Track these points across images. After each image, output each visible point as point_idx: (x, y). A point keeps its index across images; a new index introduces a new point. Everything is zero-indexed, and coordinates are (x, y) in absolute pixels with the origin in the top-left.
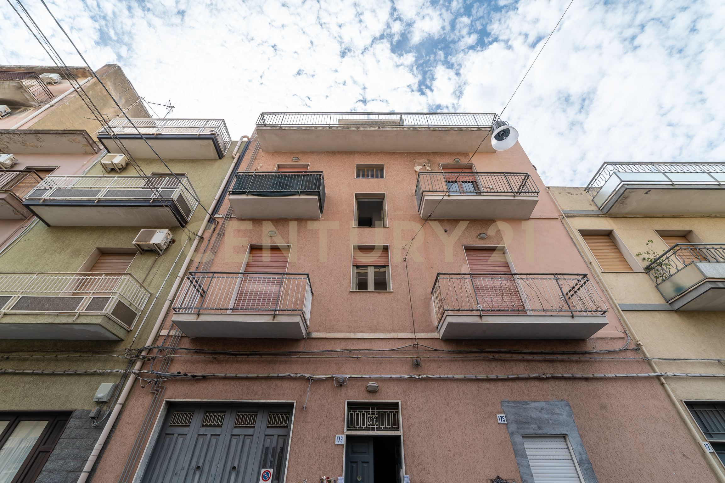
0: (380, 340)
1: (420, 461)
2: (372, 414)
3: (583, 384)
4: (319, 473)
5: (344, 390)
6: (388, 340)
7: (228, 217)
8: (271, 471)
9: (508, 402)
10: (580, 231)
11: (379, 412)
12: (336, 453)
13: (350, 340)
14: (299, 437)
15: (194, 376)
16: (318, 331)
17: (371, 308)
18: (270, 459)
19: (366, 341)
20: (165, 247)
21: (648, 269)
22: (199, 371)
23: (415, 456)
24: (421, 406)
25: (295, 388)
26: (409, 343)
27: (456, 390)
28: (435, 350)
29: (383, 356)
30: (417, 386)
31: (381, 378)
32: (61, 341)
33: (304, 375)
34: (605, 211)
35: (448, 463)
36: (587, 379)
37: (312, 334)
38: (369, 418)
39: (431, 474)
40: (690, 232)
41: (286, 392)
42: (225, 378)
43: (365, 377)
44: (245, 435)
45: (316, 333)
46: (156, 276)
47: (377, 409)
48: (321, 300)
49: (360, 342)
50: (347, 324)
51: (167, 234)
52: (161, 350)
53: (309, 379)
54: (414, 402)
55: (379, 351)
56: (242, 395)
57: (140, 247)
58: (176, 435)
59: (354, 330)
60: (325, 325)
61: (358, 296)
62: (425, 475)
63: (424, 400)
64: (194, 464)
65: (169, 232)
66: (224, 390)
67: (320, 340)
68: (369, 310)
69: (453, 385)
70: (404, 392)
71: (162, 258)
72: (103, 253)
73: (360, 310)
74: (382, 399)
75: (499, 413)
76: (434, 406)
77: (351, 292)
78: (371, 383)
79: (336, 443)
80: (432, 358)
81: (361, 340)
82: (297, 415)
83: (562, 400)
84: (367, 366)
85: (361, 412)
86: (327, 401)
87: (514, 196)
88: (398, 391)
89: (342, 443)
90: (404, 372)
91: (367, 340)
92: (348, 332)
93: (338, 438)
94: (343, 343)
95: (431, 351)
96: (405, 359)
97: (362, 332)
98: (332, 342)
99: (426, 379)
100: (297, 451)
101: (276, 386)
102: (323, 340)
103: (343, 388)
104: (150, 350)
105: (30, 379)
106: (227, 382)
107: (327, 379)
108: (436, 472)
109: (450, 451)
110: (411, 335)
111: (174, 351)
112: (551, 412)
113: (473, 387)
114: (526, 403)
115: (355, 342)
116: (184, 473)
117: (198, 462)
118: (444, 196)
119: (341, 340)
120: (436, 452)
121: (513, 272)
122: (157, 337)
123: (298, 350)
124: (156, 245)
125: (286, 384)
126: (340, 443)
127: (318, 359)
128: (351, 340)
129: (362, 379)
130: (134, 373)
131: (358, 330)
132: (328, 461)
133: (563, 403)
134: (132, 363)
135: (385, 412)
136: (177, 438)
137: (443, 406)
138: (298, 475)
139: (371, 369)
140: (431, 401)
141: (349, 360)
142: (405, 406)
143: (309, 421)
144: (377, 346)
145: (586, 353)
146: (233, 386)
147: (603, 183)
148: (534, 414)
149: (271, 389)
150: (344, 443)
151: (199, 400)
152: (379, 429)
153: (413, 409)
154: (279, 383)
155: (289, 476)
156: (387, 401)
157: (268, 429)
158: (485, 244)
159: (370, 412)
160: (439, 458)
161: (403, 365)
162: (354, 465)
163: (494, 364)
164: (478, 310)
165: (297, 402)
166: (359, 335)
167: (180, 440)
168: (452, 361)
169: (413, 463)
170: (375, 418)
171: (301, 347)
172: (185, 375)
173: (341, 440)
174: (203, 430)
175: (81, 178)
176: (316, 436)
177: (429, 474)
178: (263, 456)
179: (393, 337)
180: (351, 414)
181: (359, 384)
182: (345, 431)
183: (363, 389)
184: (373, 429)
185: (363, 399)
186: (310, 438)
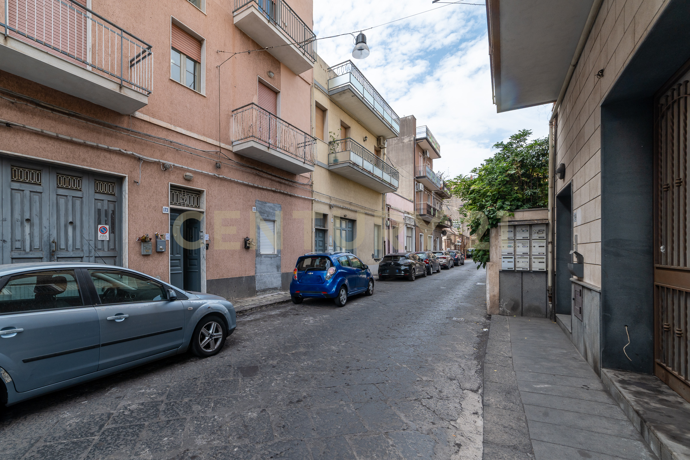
0: (194, 139)
1: (213, 227)
2: (184, 195)
3: (289, 197)
4: (152, 230)
5: (167, 174)
6: (200, 141)
8: (107, 227)
9: (258, 201)
10: (316, 102)
11: (188, 195)
12: (163, 218)
13: (170, 132)
14: (134, 204)
17: (188, 105)
18: (103, 218)
19: (184, 136)
21: (330, 143)
23: (211, 224)
24: (217, 196)
25: (125, 164)
26: (213, 149)
27: (237, 190)
28: (230, 159)
29: (196, 154)
30: (217, 182)
31: (196, 171)
33: (134, 153)
34: (330, 94)
36: (291, 196)
37: (136, 114)
38: (181, 197)
40: (350, 127)
41: (116, 165)
43: (184, 168)
44: (74, 197)
45: (140, 114)
47: (187, 192)
49: (179, 136)
50: (168, 115)
53: (139, 159)
54: (213, 192)
55: (193, 148)
59: (174, 122)
63: (219, 192)
66: (41, 147)
67: (144, 122)
68: (186, 107)
69: (235, 186)
70: (208, 184)
73: (179, 105)
74: (194, 187)
75: (254, 206)
76: (223, 197)
77: (170, 79)
78: (188, 174)
79: (163, 212)
80: (227, 165)
82: (130, 187)
83: (279, 204)
84: (184, 158)
85: (176, 192)
86: (154, 181)
87: (304, 54)
88: (205, 183)
89: (168, 213)
90: (208, 170)
92: (169, 123)
94: (165, 132)
95: (228, 159)
96: (210, 160)
97: (180, 127)
98: (155, 128)
99: (223, 179)
100: (134, 215)
101: (106, 157)
102: (146, 123)
103: (166, 172)
107: (155, 163)
110: (217, 143)
112: (274, 210)
113: (244, 189)
114: (266, 203)
115: (175, 134)
116: (8, 223)
117: (23, 215)
118: (292, 44)
119: (163, 128)
121: (278, 116)
123: (122, 126)
125: (116, 158)
126: (166, 212)
127: (143, 141)
128: (172, 131)
129: (181, 169)
132: (158, 224)
133: (279, 206)
135: (192, 195)
137: (228, 198)
138: (136, 230)
139: (187, 162)
140: (223, 193)
141: (170, 150)
142: (207, 194)
143: (140, 193)
144: (192, 144)
145: (295, 182)
146: (52, 145)
147: (341, 74)
148: (267, 209)
149: (100, 159)
150: (169, 212)
152: (187, 206)
153: (212, 197)
154: (108, 155)
156: (197, 188)
157: (97, 195)
158: (270, 83)
159: (182, 193)
161: (210, 165)
163: (257, 178)
164: (269, 143)
165: (128, 177)
166: (179, 130)
168: (237, 170)
169: (210, 228)
170: (185, 198)
171: (125, 124)
173: (166, 210)
174: (15, 185)
176: (147, 205)
178: (97, 216)
179: (203, 140)
180: (173, 194)
181: (178, 172)
182: (169, 205)
183: (181, 176)
184: (184, 205)
185: (181, 184)
186: (143, 207)
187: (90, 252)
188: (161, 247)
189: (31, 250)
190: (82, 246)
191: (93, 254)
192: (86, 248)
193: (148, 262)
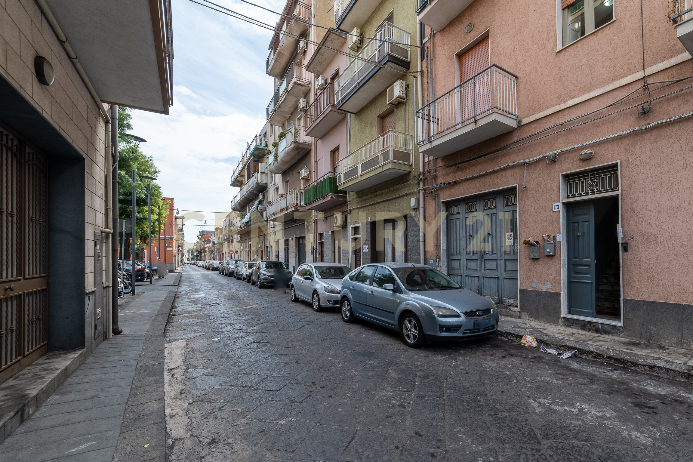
0: (597, 98)
1: (640, 215)
2: (591, 180)
4: (542, 232)
5: (557, 165)
6: (608, 94)
7: (433, 35)
8: (512, 233)
11: (599, 176)
12: (554, 217)
13: (560, 113)
14: (524, 210)
15: (449, 184)
16: (528, 115)
17: (584, 61)
19: (579, 106)
20: (404, 95)
22: (451, 179)
23: (634, 211)
24: (649, 160)
25: (516, 174)
26: (636, 87)
28: (678, 81)
29: (601, 116)
30: (645, 138)
31: (596, 142)
32: (388, 181)
33: (519, 162)
35: (678, 213)
37: (523, 121)
38: (588, 184)
39: (653, 225)
41: (510, 179)
42: (467, 180)
43: (577, 147)
44: (492, 214)
45: (526, 119)
46: (410, 120)
47: (597, 174)
48: (527, 80)
49: (572, 110)
50: (557, 95)
51: (401, 84)
52: (429, 171)
53: (524, 164)
54: (639, 158)
55: (593, 112)
56: (481, 188)
57: (392, 104)
58: (455, 220)
59: (564, 99)
60: (533, 107)
61: (567, 53)
62: (645, 226)
63: (653, 153)
64: (468, 234)
65: (401, 81)
67: (531, 124)
68: (582, 65)
70: (626, 149)
71: (407, 104)
72: (383, 117)
73: (571, 71)
74: (599, 164)
76: (667, 156)
77: (557, 53)
78: (584, 152)
79: (554, 210)
80: (674, 95)
81: (573, 108)
82: (520, 194)
84: (581, 134)
86: (543, 179)
88: (618, 151)
89: (559, 209)
91: (580, 104)
92: (556, 105)
93: (555, 206)
94: (554, 118)
95: (674, 84)
96: (628, 110)
97: (573, 97)
98: (543, 121)
99: (659, 127)
100: (524, 220)
101: (502, 176)
102: (534, 122)
103: (556, 163)
104: (424, 174)
105: (387, 203)
106: (469, 182)
107: (538, 161)
108: (660, 223)
109: (684, 201)
110: (638, 75)
111: (436, 171)
115: (566, 112)
116: (465, 239)
117: (470, 233)
119: (551, 116)
120: (662, 204)
122: (424, 164)
123: (513, 141)
124: (398, 97)
125: (508, 173)
126: (557, 210)
127: (531, 143)
128: (562, 112)
129: (574, 150)
130: (422, 190)
131: (568, 97)
132: (548, 224)
134: (419, 184)
135: (606, 175)
136: (456, 221)
137: (682, 153)
138: (527, 235)
139: (585, 136)
140: (664, 151)
141: (561, 134)
142: (626, 165)
143: (530, 197)
144: (592, 108)
150: (561, 208)
151: (458, 198)
152: (599, 192)
153: (636, 166)
154: (503, 173)
155: (521, 236)
156: (603, 165)
157: (505, 208)
159: (589, 178)
160: (666, 210)
161: (626, 119)
162: (576, 225)
165: (518, 185)
166: (570, 103)
167: (458, 222)
169: (632, 217)
170: (595, 183)
171: (516, 137)
172: (444, 184)
173: (557, 207)
174: (467, 215)
175: (350, 67)
176: (537, 207)
177: (650, 226)
179: (613, 88)
180: (571, 184)
181: (573, 155)
182: (562, 199)
183: (577, 159)
184: (592, 193)
185: (578, 168)
186: (532, 210)
187: (501, 256)
188: (548, 250)
189: (473, 255)
190: (497, 251)
191: (503, 258)
192: (499, 253)
193: (538, 266)
